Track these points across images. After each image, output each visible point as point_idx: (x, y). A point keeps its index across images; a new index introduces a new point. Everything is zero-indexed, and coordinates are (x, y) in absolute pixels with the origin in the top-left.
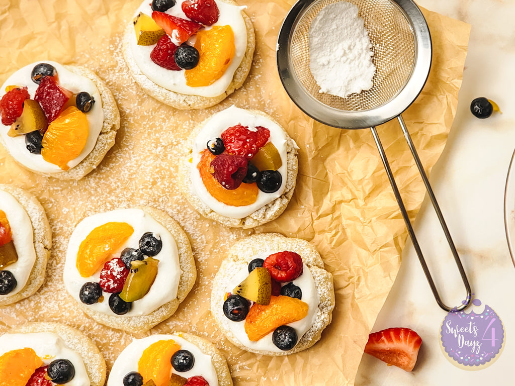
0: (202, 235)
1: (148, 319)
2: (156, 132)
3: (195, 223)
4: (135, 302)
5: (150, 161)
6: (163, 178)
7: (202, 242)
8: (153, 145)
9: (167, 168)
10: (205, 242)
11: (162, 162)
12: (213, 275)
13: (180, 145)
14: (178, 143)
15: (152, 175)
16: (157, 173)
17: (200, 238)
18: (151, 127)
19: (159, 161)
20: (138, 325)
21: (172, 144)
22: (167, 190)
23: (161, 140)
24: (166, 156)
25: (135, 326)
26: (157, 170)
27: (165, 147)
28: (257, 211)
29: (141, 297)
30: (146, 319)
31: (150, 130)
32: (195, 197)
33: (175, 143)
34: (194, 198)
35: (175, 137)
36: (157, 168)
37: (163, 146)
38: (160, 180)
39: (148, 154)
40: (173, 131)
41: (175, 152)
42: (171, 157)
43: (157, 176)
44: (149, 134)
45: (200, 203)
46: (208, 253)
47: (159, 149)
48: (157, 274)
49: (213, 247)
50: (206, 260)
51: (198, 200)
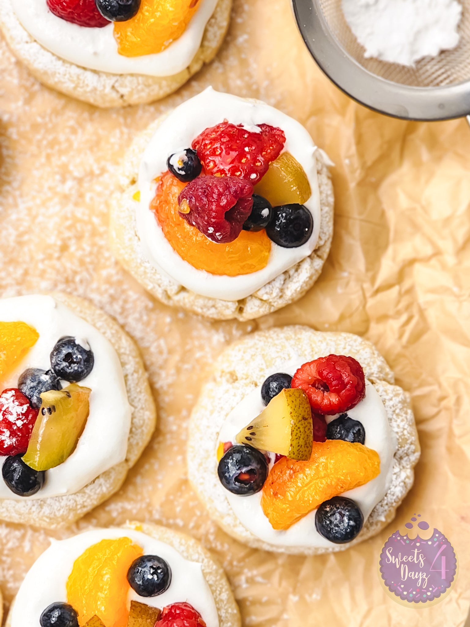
0: (159, 338)
1: (76, 501)
2: (61, 153)
3: (145, 318)
4: (53, 472)
5: (54, 208)
6: (79, 238)
7: (161, 352)
8: (58, 177)
9: (86, 218)
10: (165, 351)
11: (75, 209)
12: (184, 413)
13: (106, 176)
14: (103, 171)
15: (60, 233)
16: (69, 228)
17: (155, 344)
18: (53, 144)
19: (70, 207)
20: (57, 513)
21: (91, 174)
22: (88, 260)
23: (71, 168)
24: (81, 196)
25: (52, 516)
26: (67, 223)
27: (80, 181)
28: (269, 283)
29: (61, 460)
30: (72, 502)
31: (49, 151)
32: (147, 265)
33: (97, 172)
34: (145, 268)
35: (98, 160)
36: (67, 219)
37: (75, 178)
38: (73, 241)
39: (49, 194)
40: (91, 149)
41: (98, 188)
42: (92, 199)
43: (67, 234)
44: (48, 157)
45: (158, 276)
46: (172, 371)
47: (69, 183)
48: (88, 415)
49: (183, 360)
50: (170, 386)
51: (154, 270)
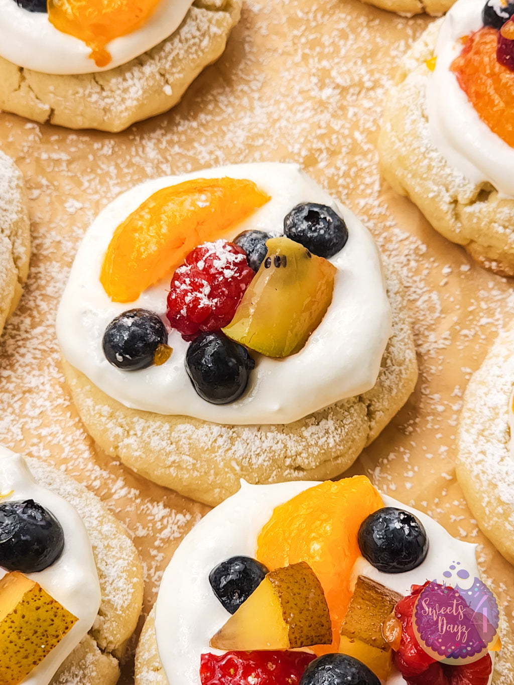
0: (430, 291)
2: (321, 56)
5: (305, 113)
6: (333, 153)
7: (432, 309)
8: (314, 80)
9: (346, 132)
10: (439, 308)
11: (332, 120)
13: (379, 91)
14: (376, 85)
15: (307, 140)
16: (321, 138)
17: (425, 298)
18: (313, 44)
19: (326, 116)
21: (361, 84)
23: (334, 73)
24: (343, 108)
26: (319, 132)
27: (343, 90)
31: (307, 51)
32: (434, 155)
33: (368, 84)
34: (431, 159)
35: (371, 72)
36: (320, 127)
37: (337, 86)
38: (324, 155)
39: (300, 99)
40: (364, 59)
41: (367, 104)
42: (355, 114)
43: (317, 145)
44: (305, 57)
45: (448, 171)
46: (446, 334)
47: (328, 92)
51: (444, 161)
